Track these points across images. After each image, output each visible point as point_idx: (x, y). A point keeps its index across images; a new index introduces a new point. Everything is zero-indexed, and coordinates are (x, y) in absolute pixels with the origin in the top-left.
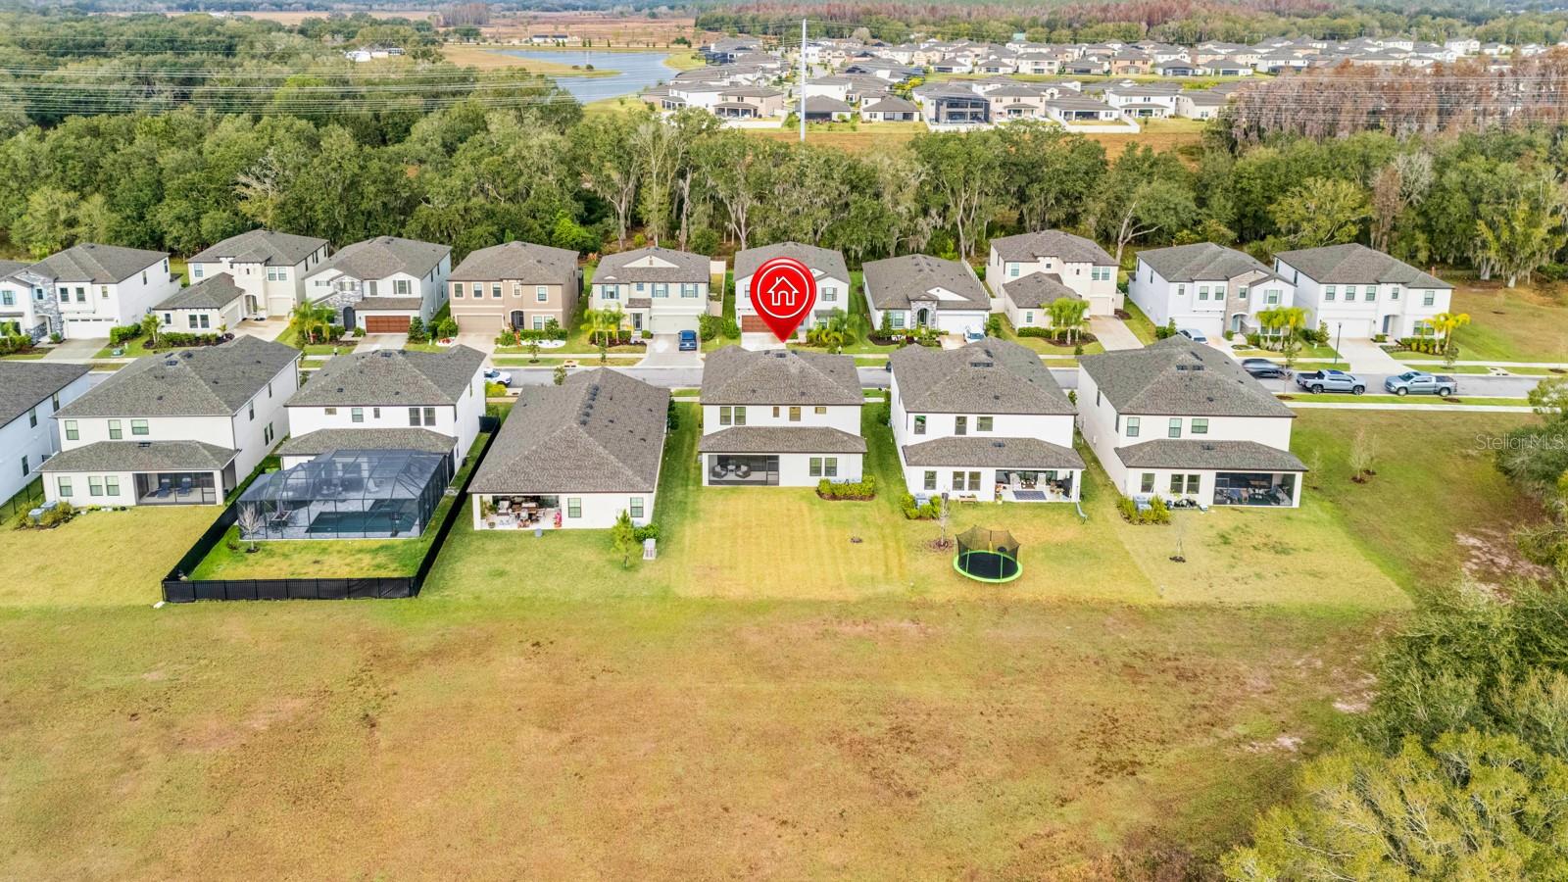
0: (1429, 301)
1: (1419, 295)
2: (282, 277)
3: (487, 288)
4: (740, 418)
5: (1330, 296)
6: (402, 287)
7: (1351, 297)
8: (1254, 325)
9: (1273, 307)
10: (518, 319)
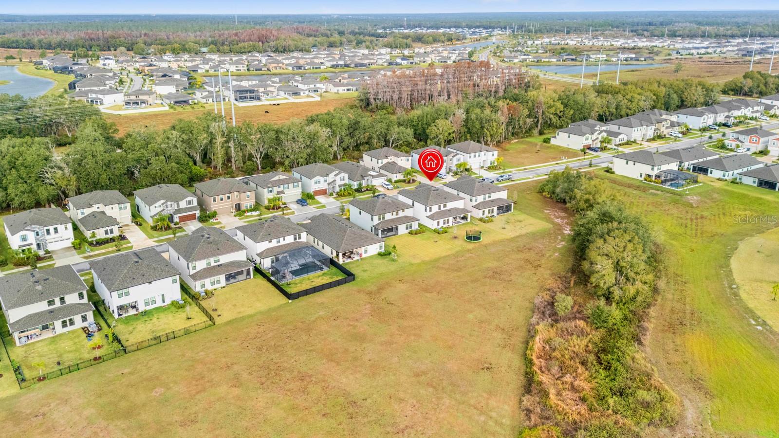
0: (493, 155)
1: (491, 153)
2: (125, 208)
3: (225, 197)
4: (384, 218)
5: (470, 157)
6: (190, 202)
7: (475, 156)
8: (454, 168)
9: (459, 162)
10: (238, 207)
